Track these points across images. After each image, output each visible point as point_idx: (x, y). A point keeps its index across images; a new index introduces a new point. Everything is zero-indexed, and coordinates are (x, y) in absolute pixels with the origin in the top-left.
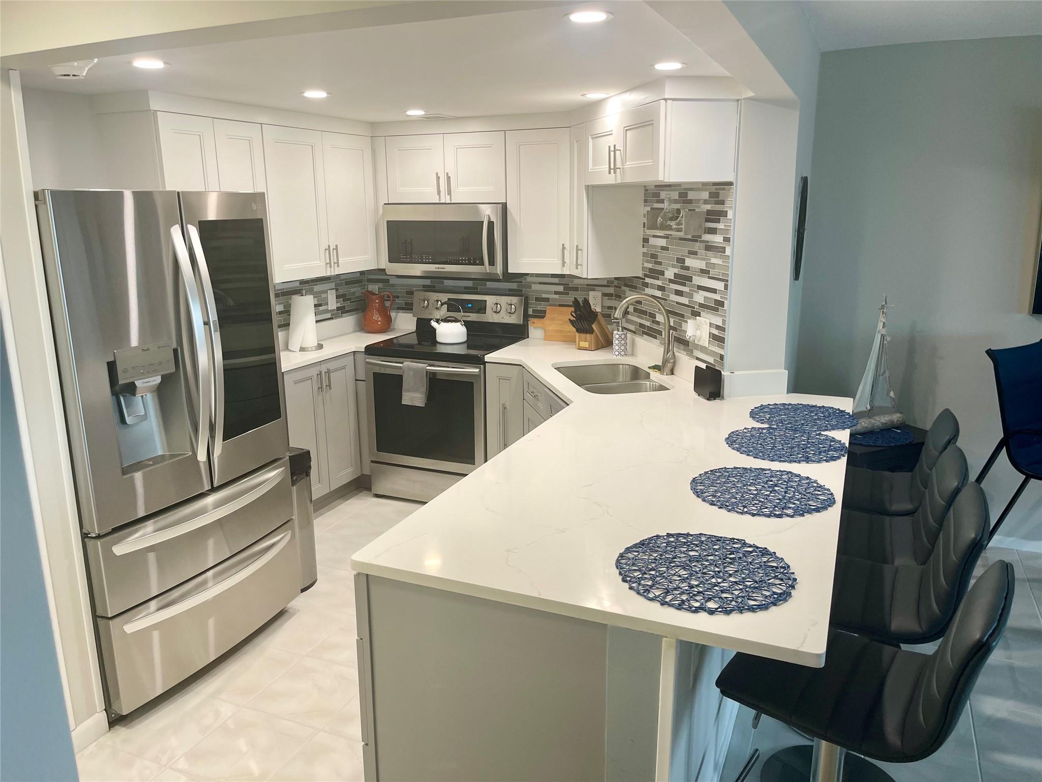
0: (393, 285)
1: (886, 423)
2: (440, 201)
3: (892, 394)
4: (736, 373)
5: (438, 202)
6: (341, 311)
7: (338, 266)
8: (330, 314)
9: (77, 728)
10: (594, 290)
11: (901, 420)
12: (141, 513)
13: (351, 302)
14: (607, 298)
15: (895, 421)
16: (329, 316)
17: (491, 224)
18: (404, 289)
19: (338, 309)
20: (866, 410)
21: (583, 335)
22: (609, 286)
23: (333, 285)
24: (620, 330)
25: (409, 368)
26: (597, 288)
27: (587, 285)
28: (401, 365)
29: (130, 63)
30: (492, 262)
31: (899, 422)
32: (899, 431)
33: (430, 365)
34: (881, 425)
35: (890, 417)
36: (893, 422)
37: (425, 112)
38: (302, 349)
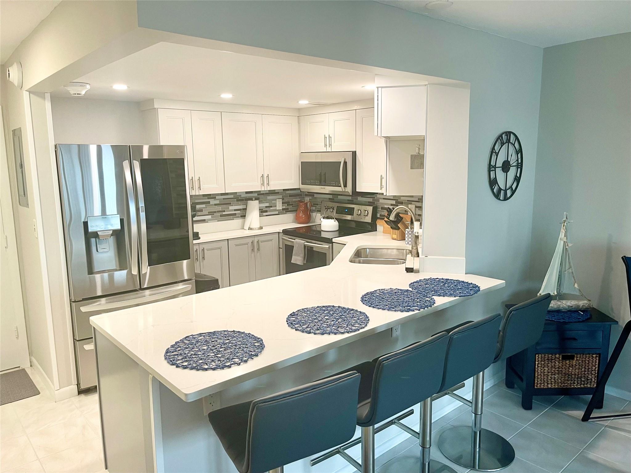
0: (316, 198)
1: (572, 307)
2: (326, 150)
3: (576, 286)
4: (428, 257)
5: (326, 151)
6: (285, 211)
7: (269, 186)
8: (277, 212)
9: (60, 390)
10: (411, 204)
11: (586, 306)
12: (99, 293)
13: (292, 206)
14: (418, 209)
15: (581, 306)
16: (277, 213)
17: (345, 163)
18: (320, 200)
19: (283, 209)
20: (553, 294)
21: (394, 231)
22: (419, 202)
23: (281, 197)
24: (409, 229)
25: (297, 242)
26: (413, 203)
27: (408, 201)
28: (294, 241)
29: (112, 87)
30: (345, 186)
31: (584, 307)
32: (582, 313)
33: (307, 242)
34: (567, 308)
35: (577, 302)
36: (579, 306)
37: (309, 102)
38: (250, 229)
